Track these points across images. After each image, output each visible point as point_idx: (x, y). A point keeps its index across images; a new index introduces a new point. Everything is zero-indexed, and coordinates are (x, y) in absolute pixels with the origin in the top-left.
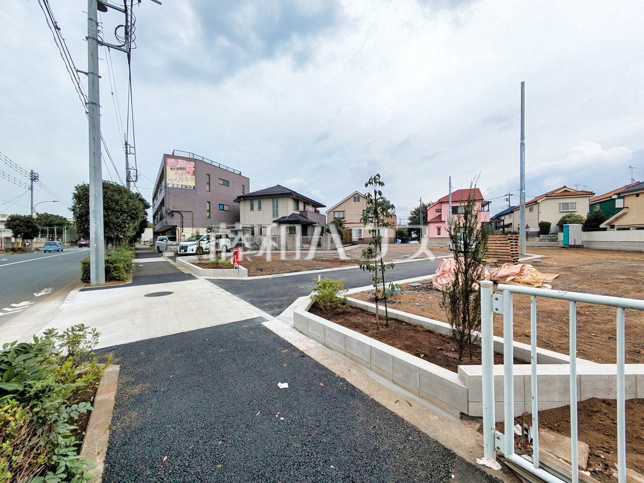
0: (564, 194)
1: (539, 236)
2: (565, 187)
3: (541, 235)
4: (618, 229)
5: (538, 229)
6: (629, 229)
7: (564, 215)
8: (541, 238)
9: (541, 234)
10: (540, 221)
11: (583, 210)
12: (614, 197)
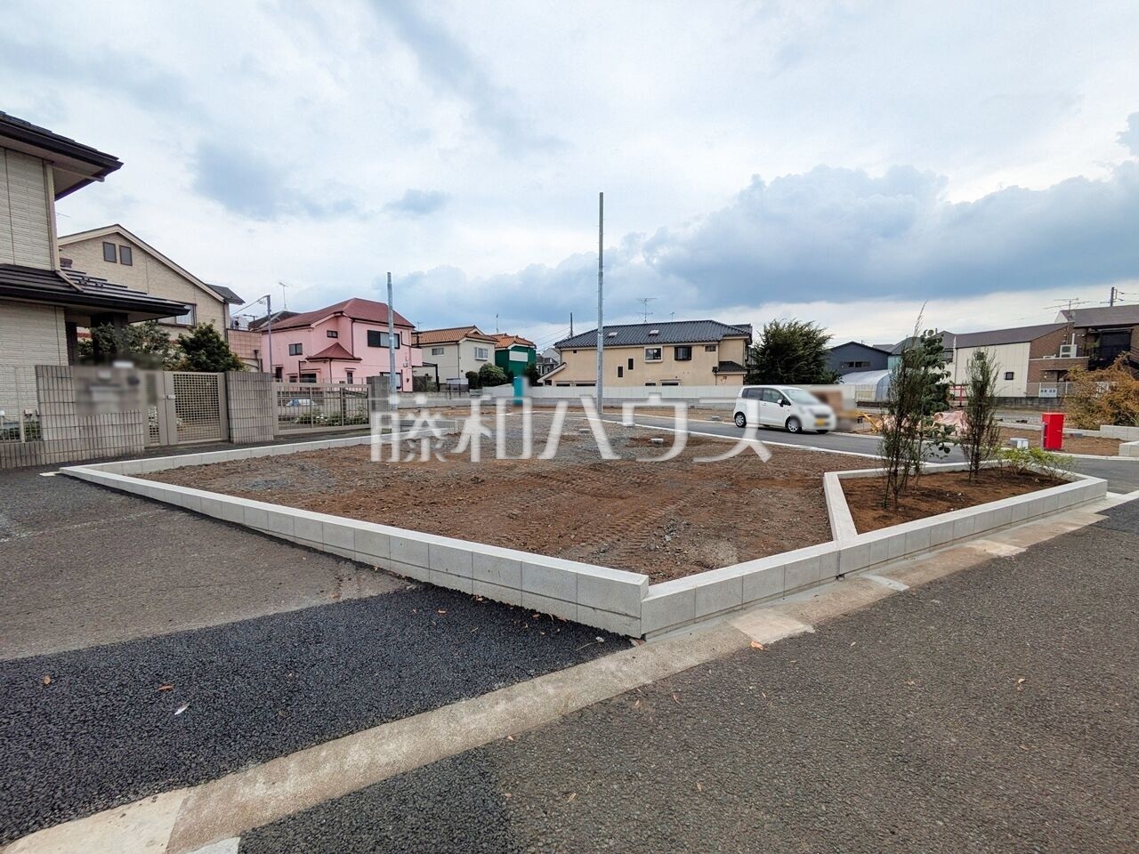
0: (476, 336)
1: (469, 392)
2: (474, 327)
3: (471, 390)
4: (558, 385)
5: (465, 382)
6: (568, 385)
7: (482, 364)
8: (471, 394)
9: (471, 388)
10: (461, 369)
11: (491, 360)
12: (509, 348)
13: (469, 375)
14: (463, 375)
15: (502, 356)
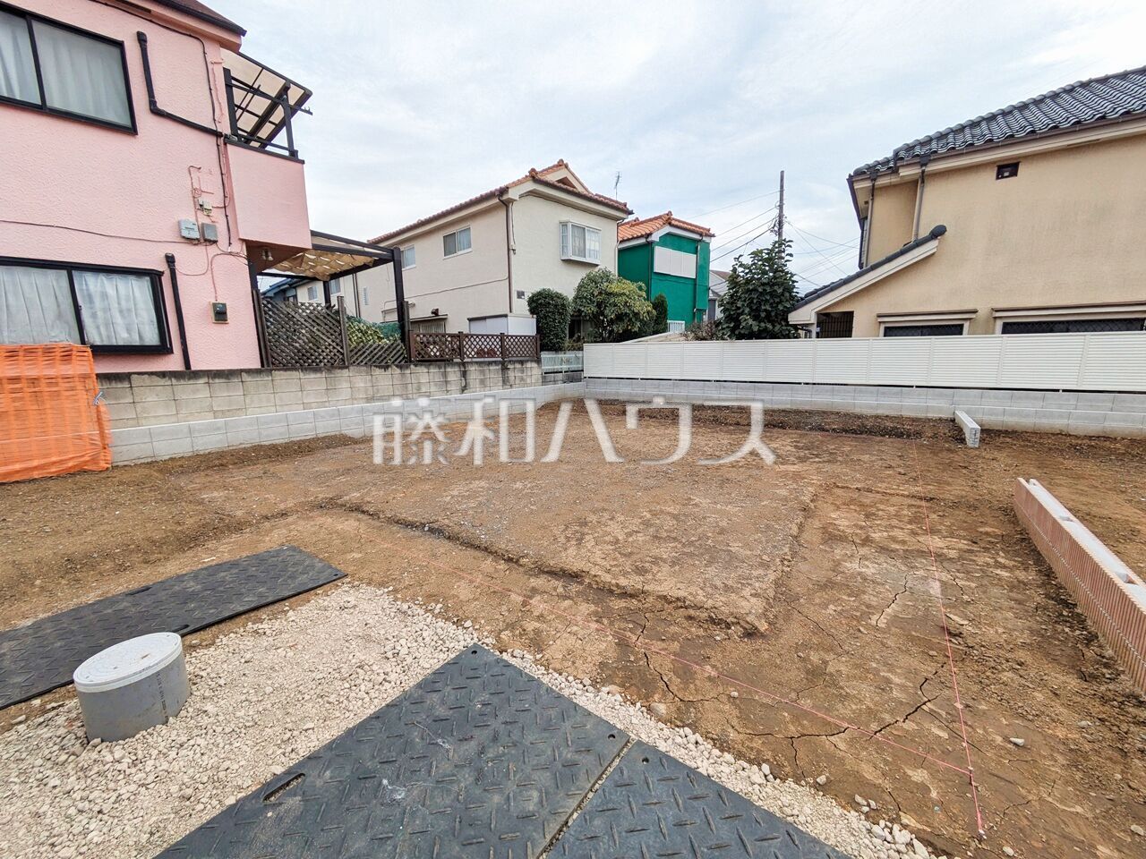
1: (538, 361)
2: (561, 165)
3: (545, 355)
7: (580, 273)
8: (546, 367)
9: (544, 347)
10: (515, 288)
11: (608, 262)
12: (655, 237)
13: (542, 305)
14: (522, 306)
15: (636, 257)
